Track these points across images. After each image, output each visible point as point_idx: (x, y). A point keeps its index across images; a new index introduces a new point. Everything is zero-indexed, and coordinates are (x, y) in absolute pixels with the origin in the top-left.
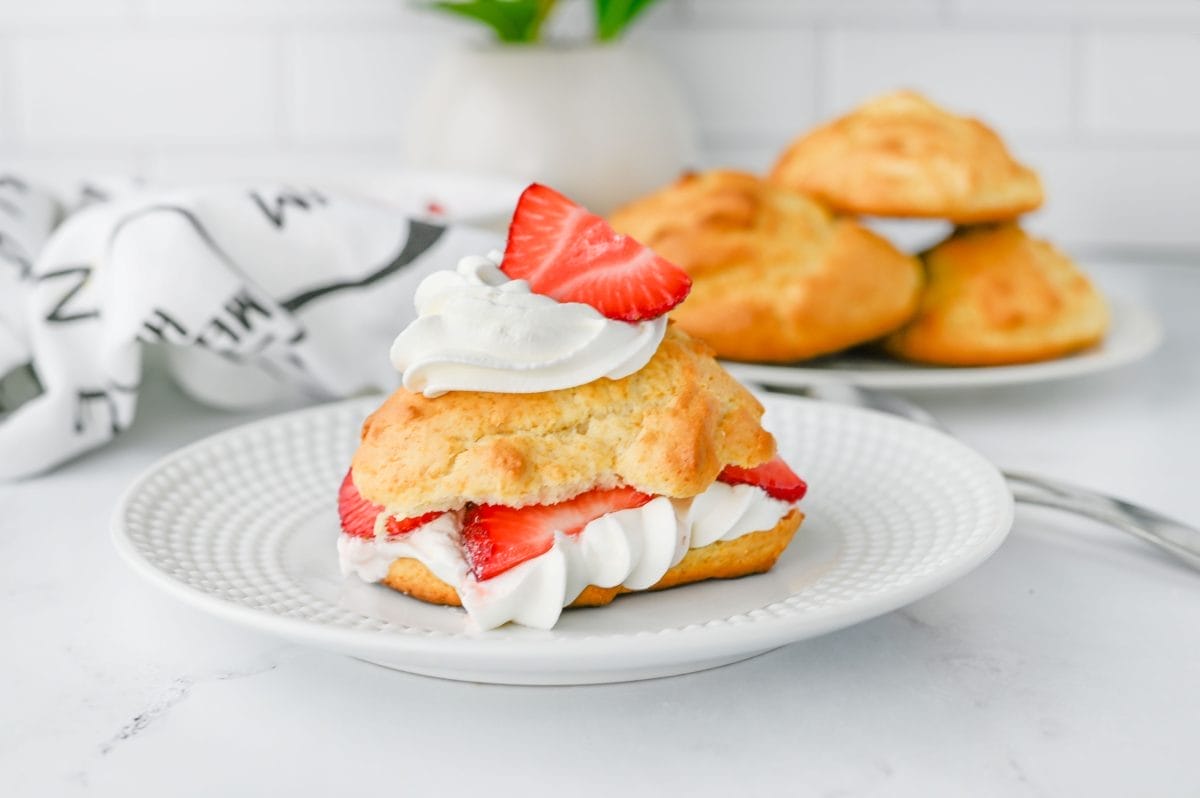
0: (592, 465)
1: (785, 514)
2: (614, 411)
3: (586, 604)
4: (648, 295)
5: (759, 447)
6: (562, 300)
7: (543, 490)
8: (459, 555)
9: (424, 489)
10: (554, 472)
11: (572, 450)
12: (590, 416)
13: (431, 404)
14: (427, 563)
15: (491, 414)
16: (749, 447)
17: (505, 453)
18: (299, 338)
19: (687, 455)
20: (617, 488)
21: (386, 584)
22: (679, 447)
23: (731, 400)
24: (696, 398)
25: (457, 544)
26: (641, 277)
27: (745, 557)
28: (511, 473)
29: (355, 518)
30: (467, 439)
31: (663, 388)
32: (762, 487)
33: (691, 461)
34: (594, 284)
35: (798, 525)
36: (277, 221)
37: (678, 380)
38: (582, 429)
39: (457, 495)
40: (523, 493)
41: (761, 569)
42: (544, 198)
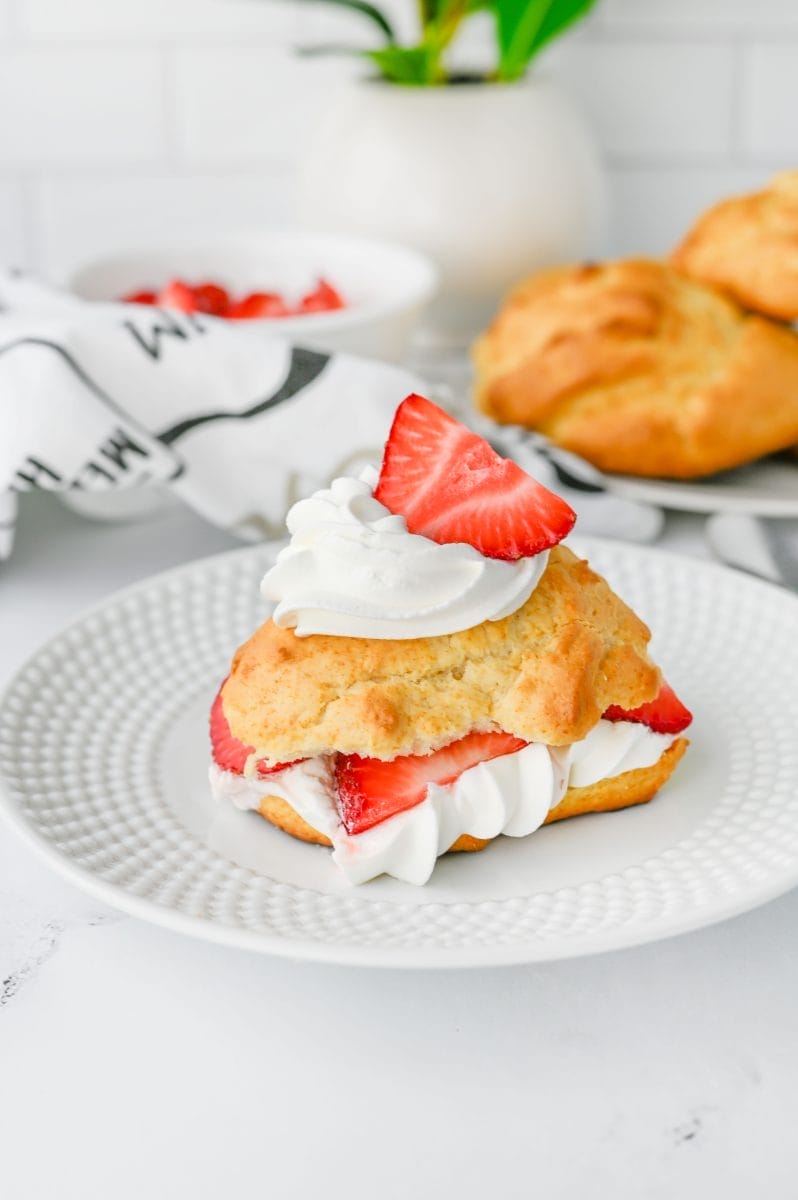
0: (467, 714)
1: (667, 747)
2: (492, 654)
3: (459, 852)
4: (530, 531)
5: (643, 688)
6: (439, 539)
7: (415, 746)
8: (330, 805)
9: (294, 738)
10: (428, 725)
11: (447, 698)
12: (467, 659)
13: (302, 645)
14: (300, 811)
15: (363, 659)
16: (631, 688)
17: (377, 707)
18: (179, 473)
19: (565, 705)
20: (494, 732)
21: (258, 814)
22: (558, 698)
23: (615, 633)
24: (578, 642)
25: (329, 790)
26: (523, 510)
27: (624, 791)
28: (382, 730)
29: (228, 755)
30: (338, 686)
31: (544, 626)
32: (645, 724)
33: (571, 717)
34: (473, 515)
35: (680, 756)
36: (154, 353)
37: (560, 618)
38: (458, 674)
39: (328, 747)
40: (395, 748)
41: (643, 800)
42: (421, 412)
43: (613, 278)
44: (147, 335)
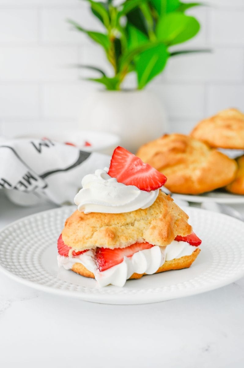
0: (136, 236)
1: (195, 250)
2: (143, 219)
3: (133, 278)
4: (153, 183)
5: (187, 230)
6: (127, 184)
7: (120, 245)
8: (94, 263)
9: (84, 243)
10: (124, 238)
11: (129, 231)
12: (135, 220)
13: (86, 216)
14: (85, 265)
15: (104, 220)
16: (184, 230)
17: (109, 232)
18: (46, 187)
19: (165, 233)
20: (143, 242)
21: (72, 270)
22: (163, 231)
23: (178, 215)
24: (168, 215)
25: (94, 260)
26: (151, 177)
27: (182, 263)
28: (111, 239)
29: (63, 250)
30: (97, 227)
31: (157, 211)
32: (188, 242)
33: (166, 235)
34: (137, 179)
35: (198, 253)
36: (39, 151)
37: (162, 209)
38: (133, 224)
39: (94, 245)
40: (114, 245)
41: (187, 267)
42: (121, 151)
43: (172, 137)
44: (38, 146)
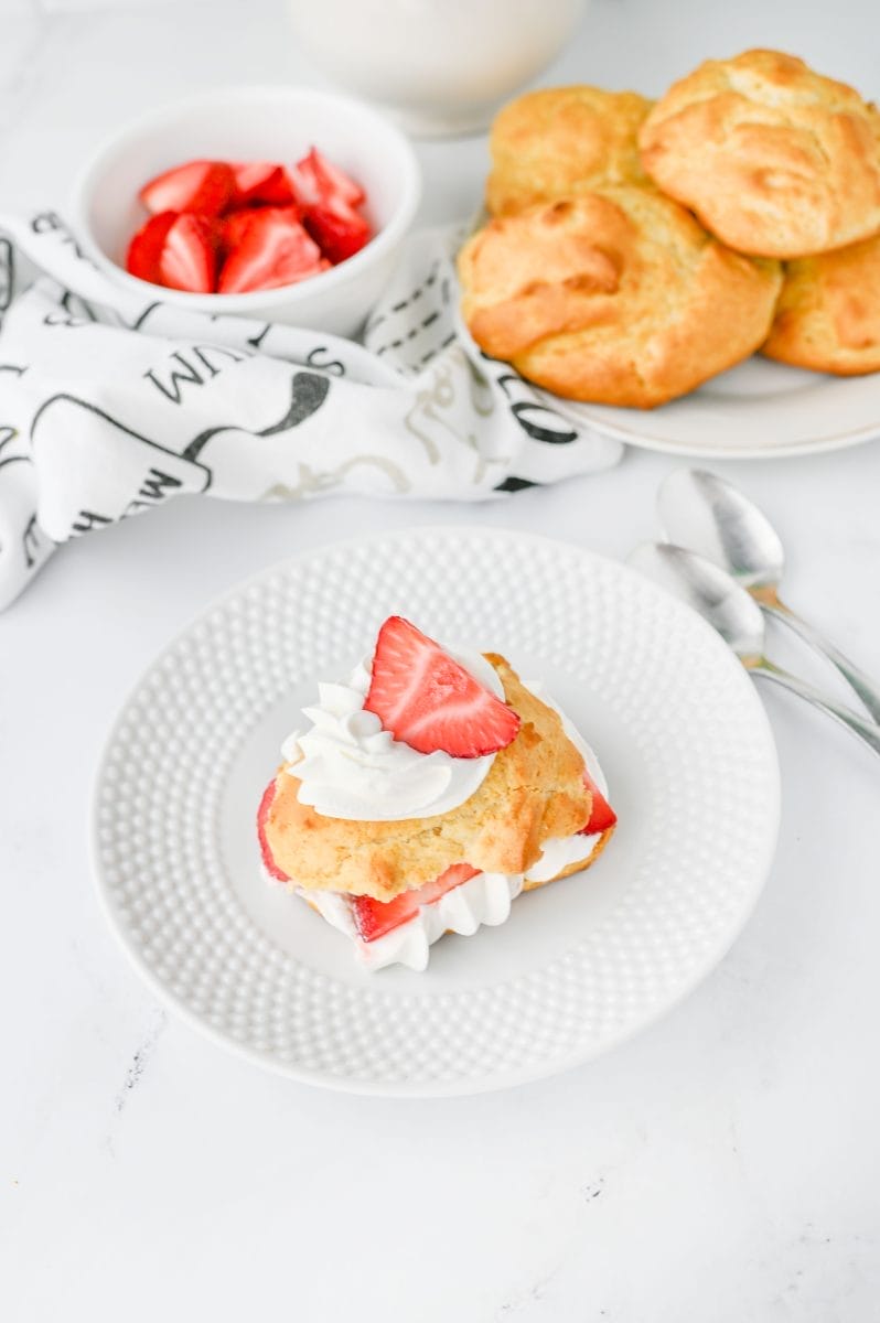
0: (446, 859)
1: (599, 841)
2: (461, 816)
4: (484, 739)
5: (576, 824)
8: (351, 919)
9: (320, 883)
10: (416, 875)
11: (429, 852)
12: (443, 821)
13: (321, 818)
15: (366, 832)
16: (567, 825)
17: (379, 871)
18: (208, 485)
20: (463, 865)
22: (511, 852)
24: (524, 806)
26: (479, 721)
30: (349, 848)
31: (500, 791)
34: (443, 724)
35: (607, 843)
36: (177, 399)
37: (512, 782)
38: (437, 832)
39: (345, 891)
40: (393, 894)
42: (399, 634)
43: (580, 220)
44: (168, 385)
